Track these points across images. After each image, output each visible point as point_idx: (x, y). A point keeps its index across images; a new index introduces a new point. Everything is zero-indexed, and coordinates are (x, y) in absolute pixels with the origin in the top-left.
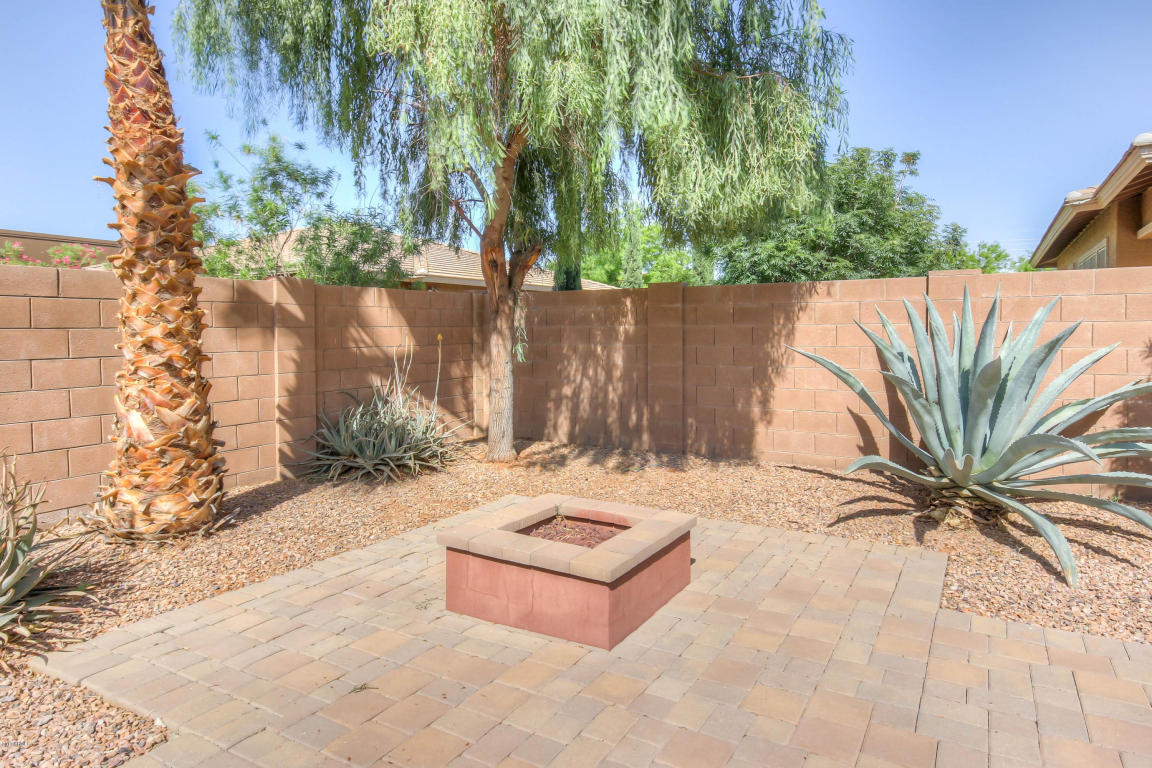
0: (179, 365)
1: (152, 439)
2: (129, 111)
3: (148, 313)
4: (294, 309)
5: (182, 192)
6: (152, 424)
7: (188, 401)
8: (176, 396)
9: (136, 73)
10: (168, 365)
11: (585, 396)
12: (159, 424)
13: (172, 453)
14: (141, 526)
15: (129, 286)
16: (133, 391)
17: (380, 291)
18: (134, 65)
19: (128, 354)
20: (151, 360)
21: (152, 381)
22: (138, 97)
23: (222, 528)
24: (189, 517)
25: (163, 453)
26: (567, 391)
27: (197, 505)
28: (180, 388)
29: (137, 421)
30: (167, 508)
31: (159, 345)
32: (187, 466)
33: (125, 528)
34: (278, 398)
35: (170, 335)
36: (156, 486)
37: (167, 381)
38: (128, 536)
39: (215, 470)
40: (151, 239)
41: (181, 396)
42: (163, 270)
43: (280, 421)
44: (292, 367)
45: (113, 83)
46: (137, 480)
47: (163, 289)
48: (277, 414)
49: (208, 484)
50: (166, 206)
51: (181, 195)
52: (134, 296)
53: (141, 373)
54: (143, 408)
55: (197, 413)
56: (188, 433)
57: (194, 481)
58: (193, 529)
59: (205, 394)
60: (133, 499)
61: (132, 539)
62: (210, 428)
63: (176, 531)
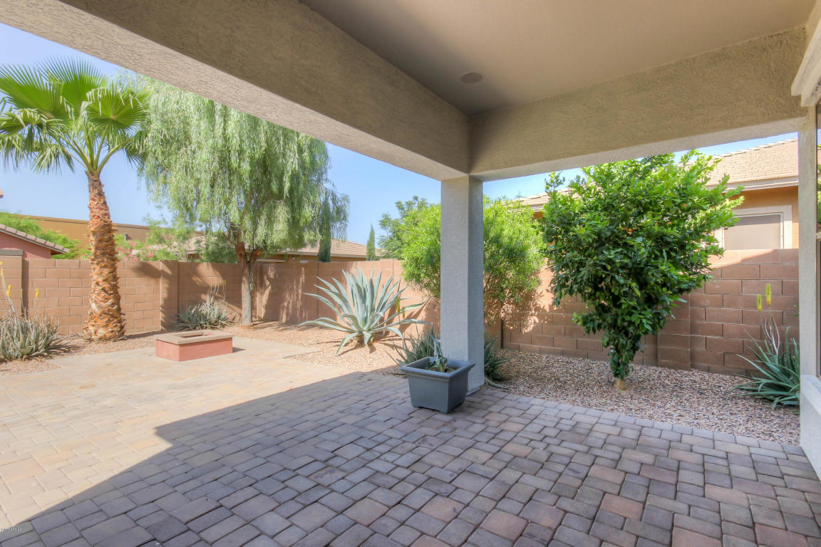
0: (107, 289)
1: (98, 311)
2: (94, 216)
3: (98, 274)
4: (168, 271)
5: (110, 238)
6: (98, 307)
7: (110, 300)
8: (106, 299)
9: (96, 205)
10: (103, 289)
11: (290, 306)
12: (99, 307)
13: (103, 316)
14: (93, 337)
15: (93, 267)
16: (93, 297)
17: (208, 265)
18: (96, 203)
19: (93, 286)
20: (99, 288)
21: (99, 295)
22: (98, 212)
23: (121, 340)
24: (109, 335)
25: (101, 315)
26: (286, 304)
27: (112, 332)
28: (107, 296)
29: (94, 306)
30: (102, 332)
31: (100, 284)
32: (109, 320)
33: (89, 337)
34: (161, 302)
35: (104, 281)
36: (99, 325)
37: (103, 294)
38: (89, 339)
39: (120, 322)
40: (98, 252)
41: (108, 299)
42: (103, 261)
43: (162, 311)
44: (166, 291)
45: (90, 208)
46: (94, 323)
47: (102, 267)
48: (161, 308)
49: (116, 326)
50: (104, 243)
51: (111, 239)
52: (94, 269)
53: (96, 292)
54: (96, 302)
55: (113, 304)
56: (109, 310)
57: (111, 325)
58: (109, 339)
59: (118, 299)
60: (92, 329)
61: (90, 340)
62: (119, 309)
63: (104, 339)
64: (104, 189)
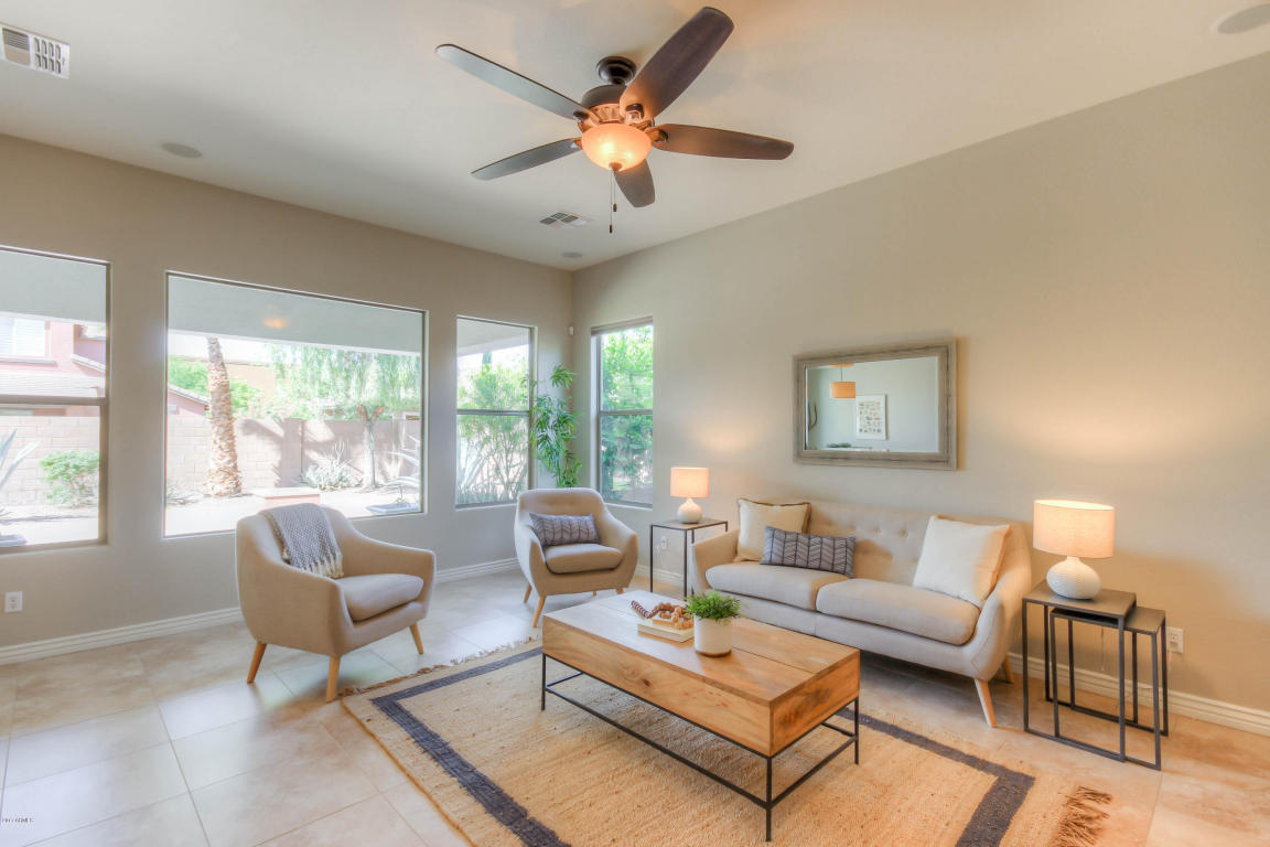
0: (224, 448)
1: (215, 468)
3: (213, 433)
7: (227, 458)
8: (223, 456)
10: (220, 447)
12: (216, 464)
13: (220, 472)
14: (210, 493)
16: (210, 454)
19: (210, 445)
20: (216, 446)
21: (216, 452)
23: (236, 496)
25: (218, 472)
27: (228, 488)
28: (224, 454)
29: (211, 463)
30: (218, 488)
31: (217, 442)
32: (226, 477)
33: (207, 493)
35: (221, 439)
36: (216, 482)
37: (220, 452)
38: (207, 495)
39: (236, 479)
40: (216, 412)
42: (219, 421)
46: (211, 480)
47: (219, 426)
49: (233, 483)
50: (223, 402)
53: (213, 450)
55: (229, 462)
56: (225, 468)
57: (227, 482)
58: (226, 494)
59: (235, 457)
60: (210, 485)
61: (209, 496)
62: (235, 467)
63: (219, 495)
64: (222, 351)
